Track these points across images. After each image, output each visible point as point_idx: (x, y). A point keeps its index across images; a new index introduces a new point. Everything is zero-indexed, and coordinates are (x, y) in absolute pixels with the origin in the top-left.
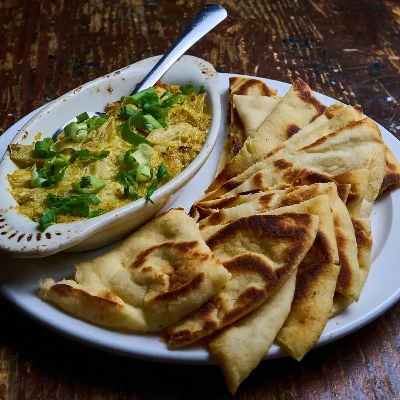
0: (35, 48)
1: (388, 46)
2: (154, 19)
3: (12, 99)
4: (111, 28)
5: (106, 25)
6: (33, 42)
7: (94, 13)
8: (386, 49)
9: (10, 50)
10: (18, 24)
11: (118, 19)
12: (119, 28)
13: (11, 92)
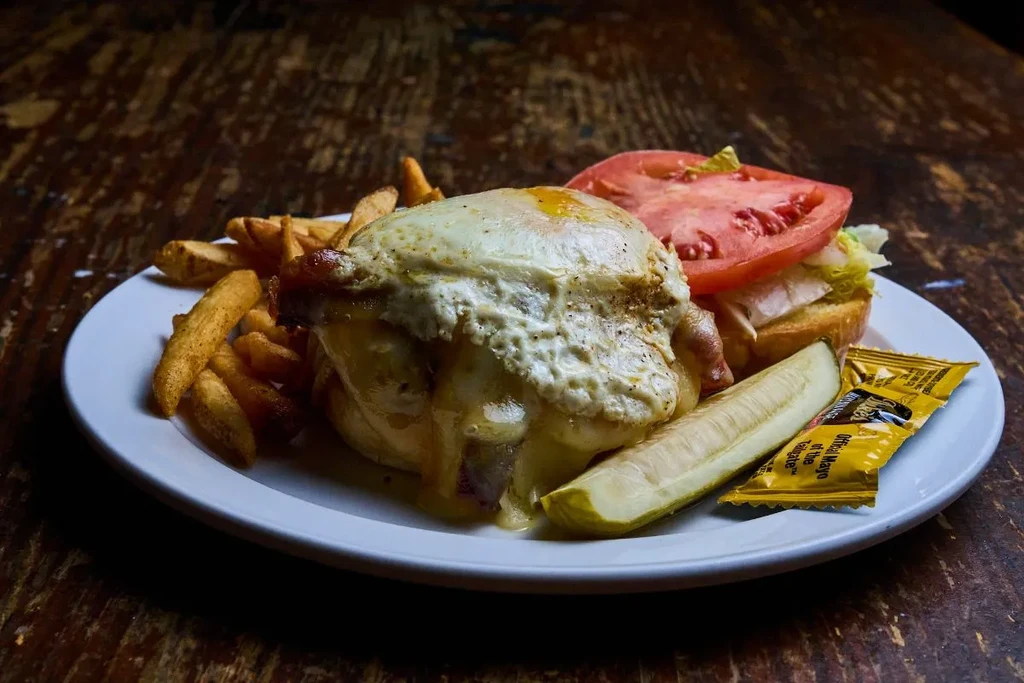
0: (193, 187)
1: (907, 219)
2: (440, 158)
3: (124, 253)
4: (350, 167)
5: (342, 164)
6: (191, 179)
7: (324, 146)
8: (902, 222)
9: (143, 188)
10: (171, 154)
11: (368, 156)
12: (366, 169)
13: (125, 244)
